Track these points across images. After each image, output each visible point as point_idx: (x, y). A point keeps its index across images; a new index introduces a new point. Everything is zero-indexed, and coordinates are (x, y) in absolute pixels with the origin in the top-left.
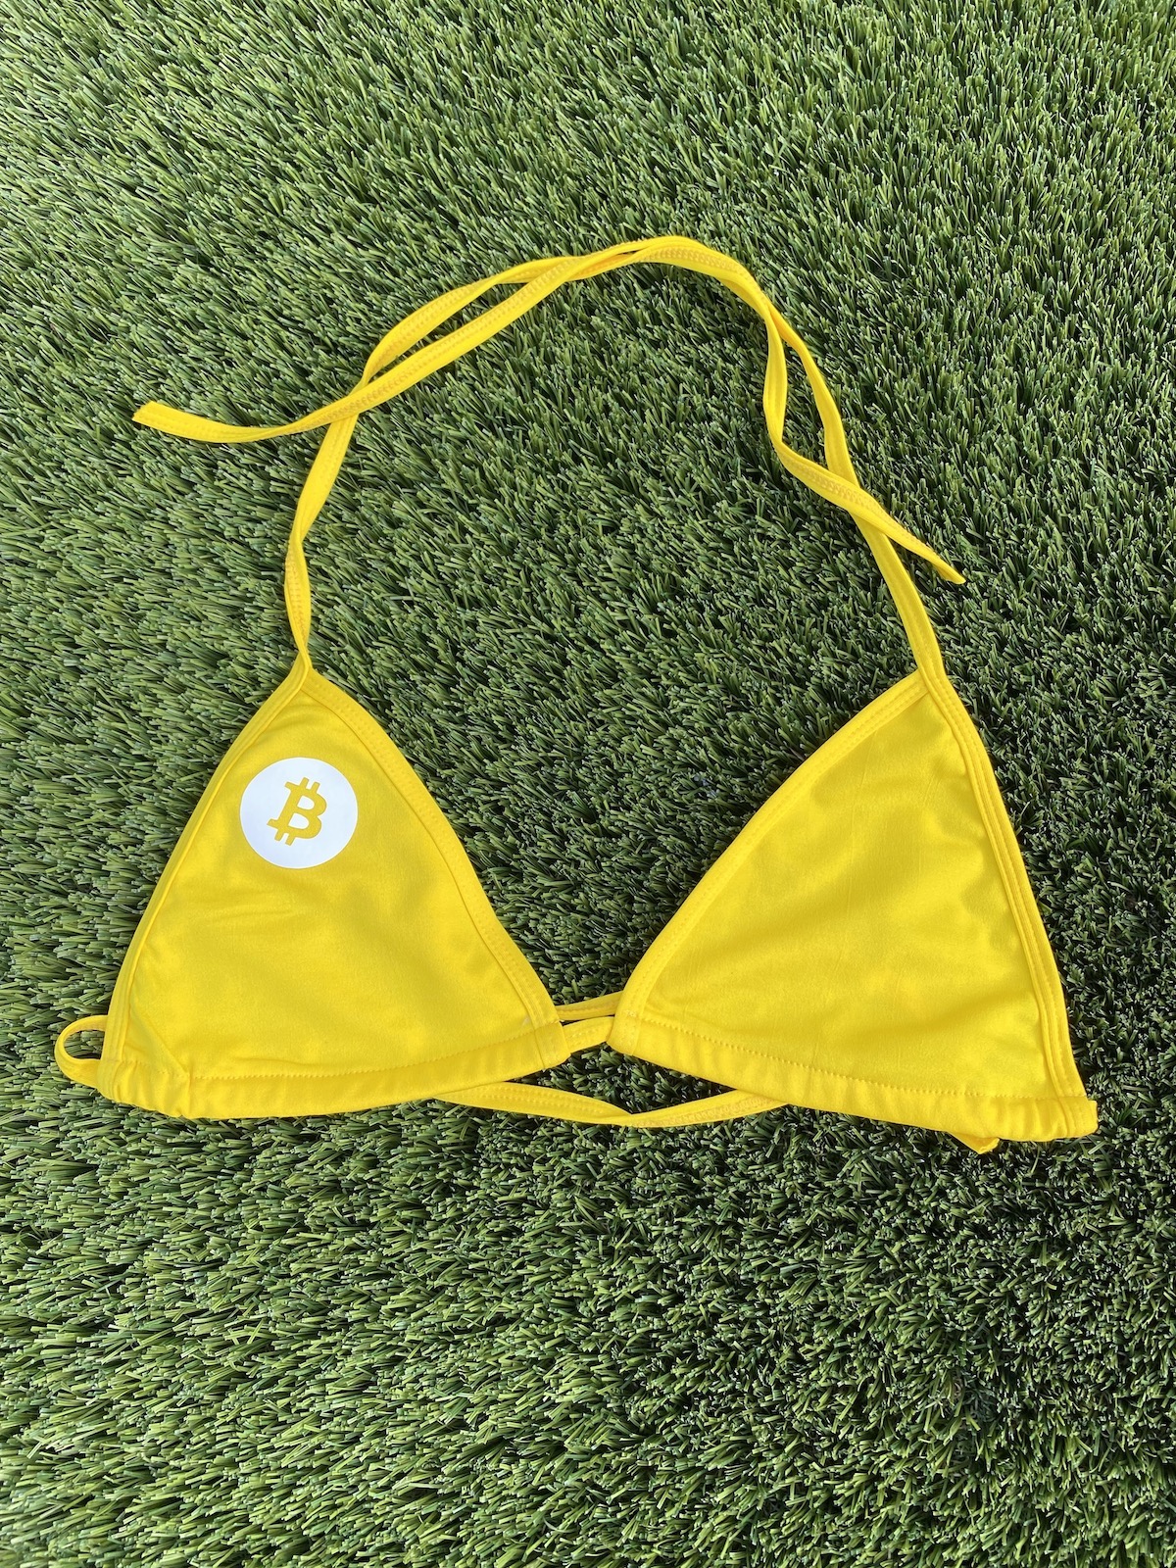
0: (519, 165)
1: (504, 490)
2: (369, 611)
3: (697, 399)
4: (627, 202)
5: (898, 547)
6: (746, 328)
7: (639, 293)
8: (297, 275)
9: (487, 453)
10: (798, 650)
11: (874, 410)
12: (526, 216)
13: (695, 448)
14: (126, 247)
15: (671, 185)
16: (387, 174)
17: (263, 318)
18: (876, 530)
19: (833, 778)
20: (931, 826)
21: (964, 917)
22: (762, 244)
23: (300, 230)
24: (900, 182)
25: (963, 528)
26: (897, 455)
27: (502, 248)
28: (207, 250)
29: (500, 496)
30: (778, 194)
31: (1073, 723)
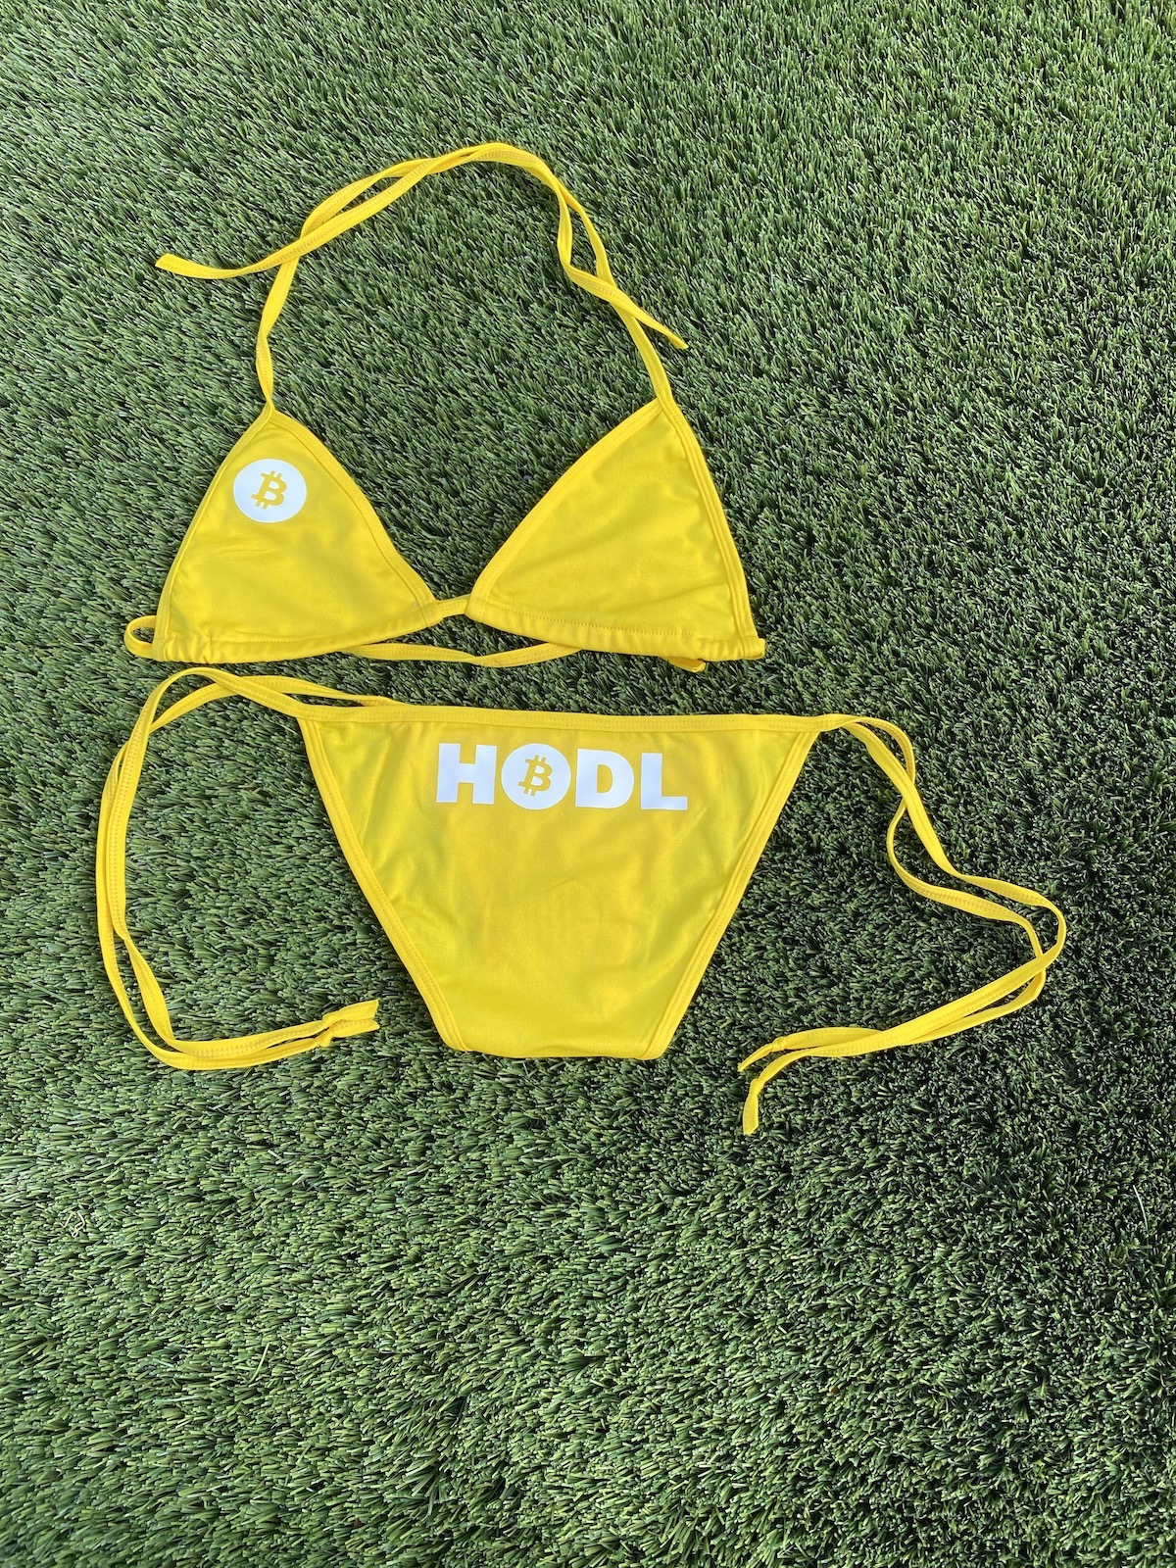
0: (398, 103)
1: (394, 301)
2: (310, 376)
3: (516, 243)
4: (470, 125)
5: (643, 325)
6: (546, 200)
7: (478, 180)
8: (257, 176)
9: (383, 280)
10: (584, 391)
11: (632, 248)
12: (404, 135)
13: (515, 272)
14: (146, 161)
15: (498, 114)
16: (313, 112)
17: (236, 203)
18: (629, 314)
19: (605, 465)
20: (667, 492)
21: (687, 544)
22: (558, 148)
23: (260, 149)
24: (647, 106)
25: (689, 316)
26: (646, 275)
27: (389, 155)
28: (198, 161)
29: (392, 305)
30: (567, 117)
31: (759, 431)
